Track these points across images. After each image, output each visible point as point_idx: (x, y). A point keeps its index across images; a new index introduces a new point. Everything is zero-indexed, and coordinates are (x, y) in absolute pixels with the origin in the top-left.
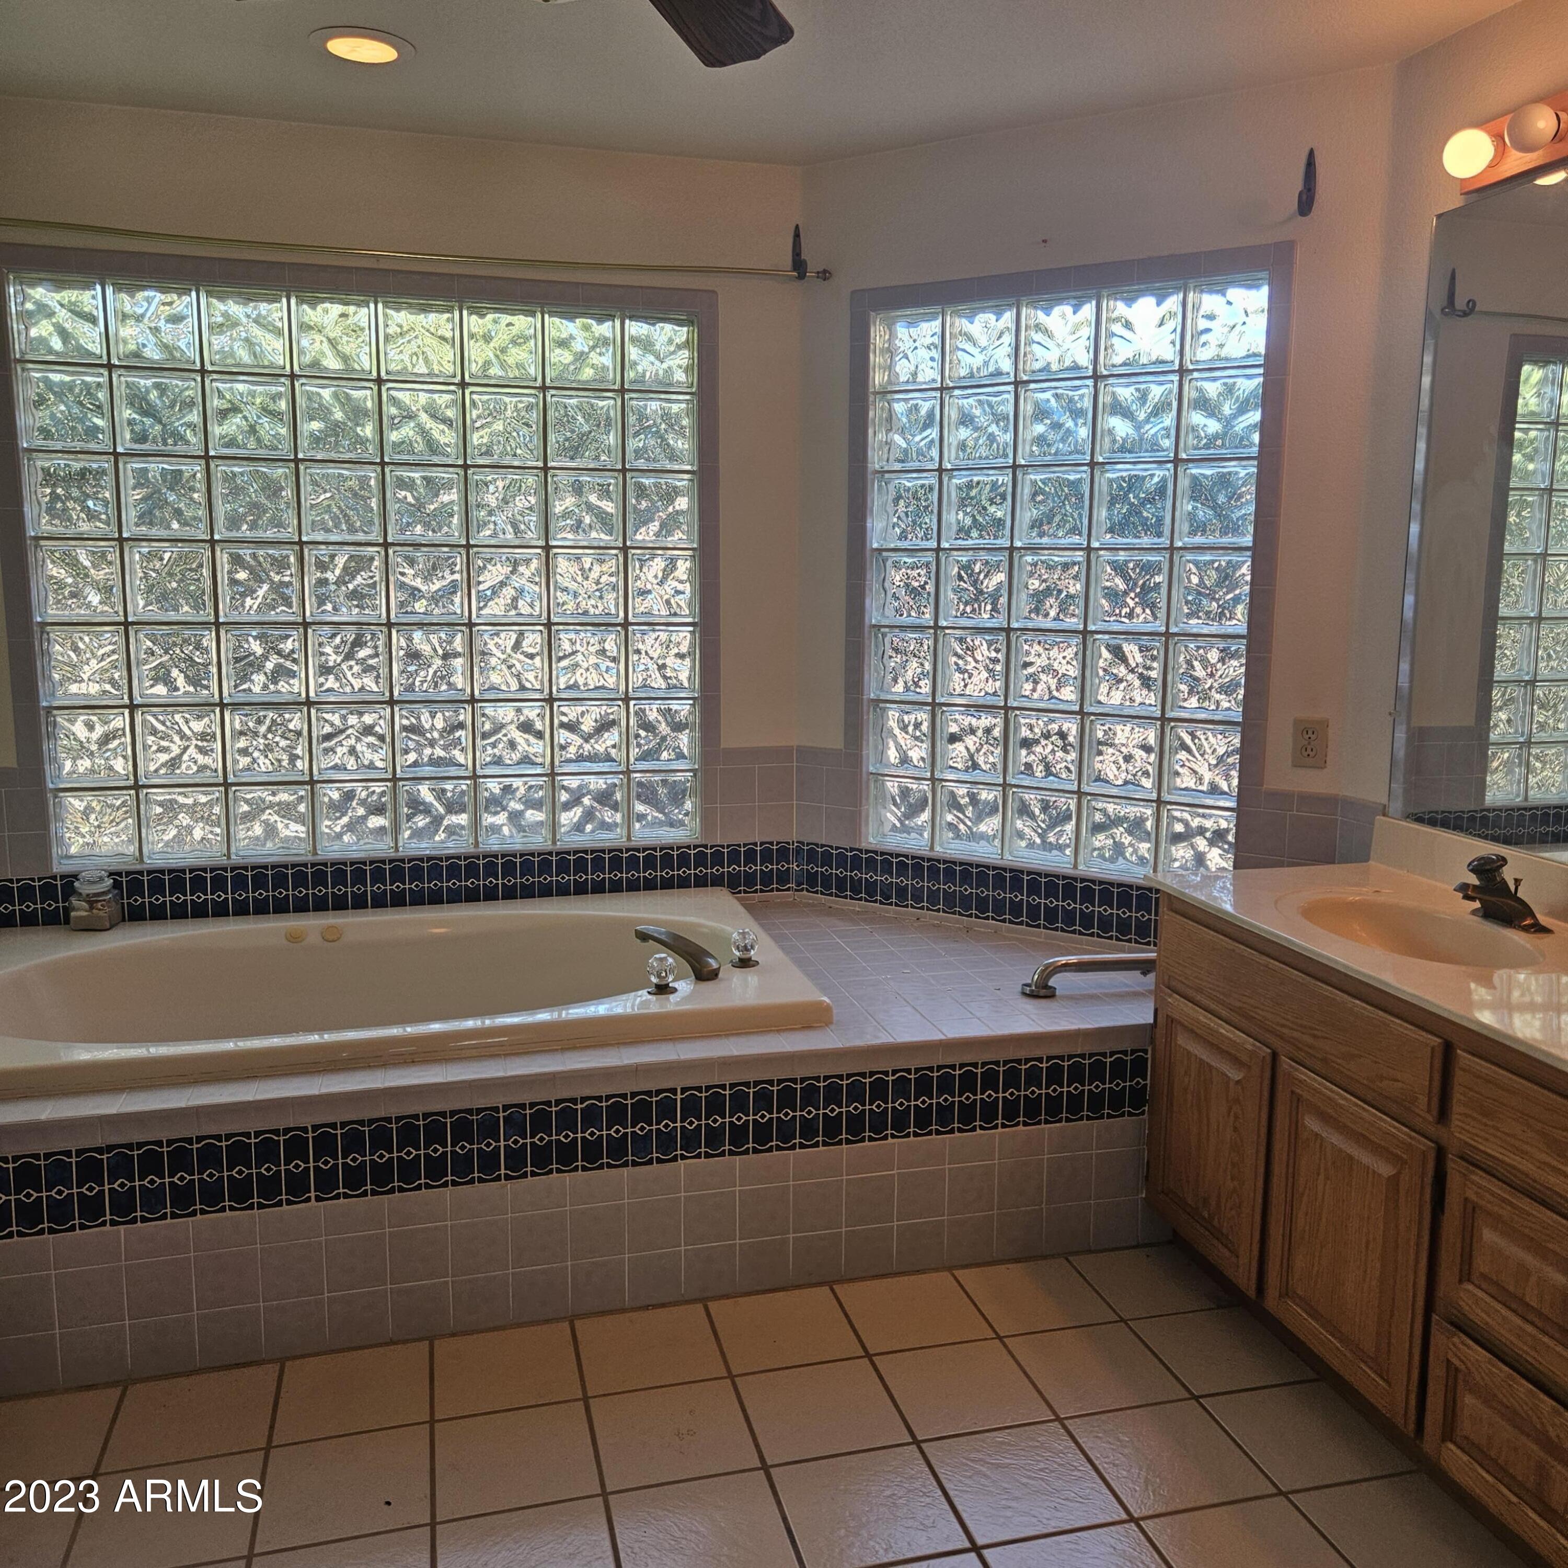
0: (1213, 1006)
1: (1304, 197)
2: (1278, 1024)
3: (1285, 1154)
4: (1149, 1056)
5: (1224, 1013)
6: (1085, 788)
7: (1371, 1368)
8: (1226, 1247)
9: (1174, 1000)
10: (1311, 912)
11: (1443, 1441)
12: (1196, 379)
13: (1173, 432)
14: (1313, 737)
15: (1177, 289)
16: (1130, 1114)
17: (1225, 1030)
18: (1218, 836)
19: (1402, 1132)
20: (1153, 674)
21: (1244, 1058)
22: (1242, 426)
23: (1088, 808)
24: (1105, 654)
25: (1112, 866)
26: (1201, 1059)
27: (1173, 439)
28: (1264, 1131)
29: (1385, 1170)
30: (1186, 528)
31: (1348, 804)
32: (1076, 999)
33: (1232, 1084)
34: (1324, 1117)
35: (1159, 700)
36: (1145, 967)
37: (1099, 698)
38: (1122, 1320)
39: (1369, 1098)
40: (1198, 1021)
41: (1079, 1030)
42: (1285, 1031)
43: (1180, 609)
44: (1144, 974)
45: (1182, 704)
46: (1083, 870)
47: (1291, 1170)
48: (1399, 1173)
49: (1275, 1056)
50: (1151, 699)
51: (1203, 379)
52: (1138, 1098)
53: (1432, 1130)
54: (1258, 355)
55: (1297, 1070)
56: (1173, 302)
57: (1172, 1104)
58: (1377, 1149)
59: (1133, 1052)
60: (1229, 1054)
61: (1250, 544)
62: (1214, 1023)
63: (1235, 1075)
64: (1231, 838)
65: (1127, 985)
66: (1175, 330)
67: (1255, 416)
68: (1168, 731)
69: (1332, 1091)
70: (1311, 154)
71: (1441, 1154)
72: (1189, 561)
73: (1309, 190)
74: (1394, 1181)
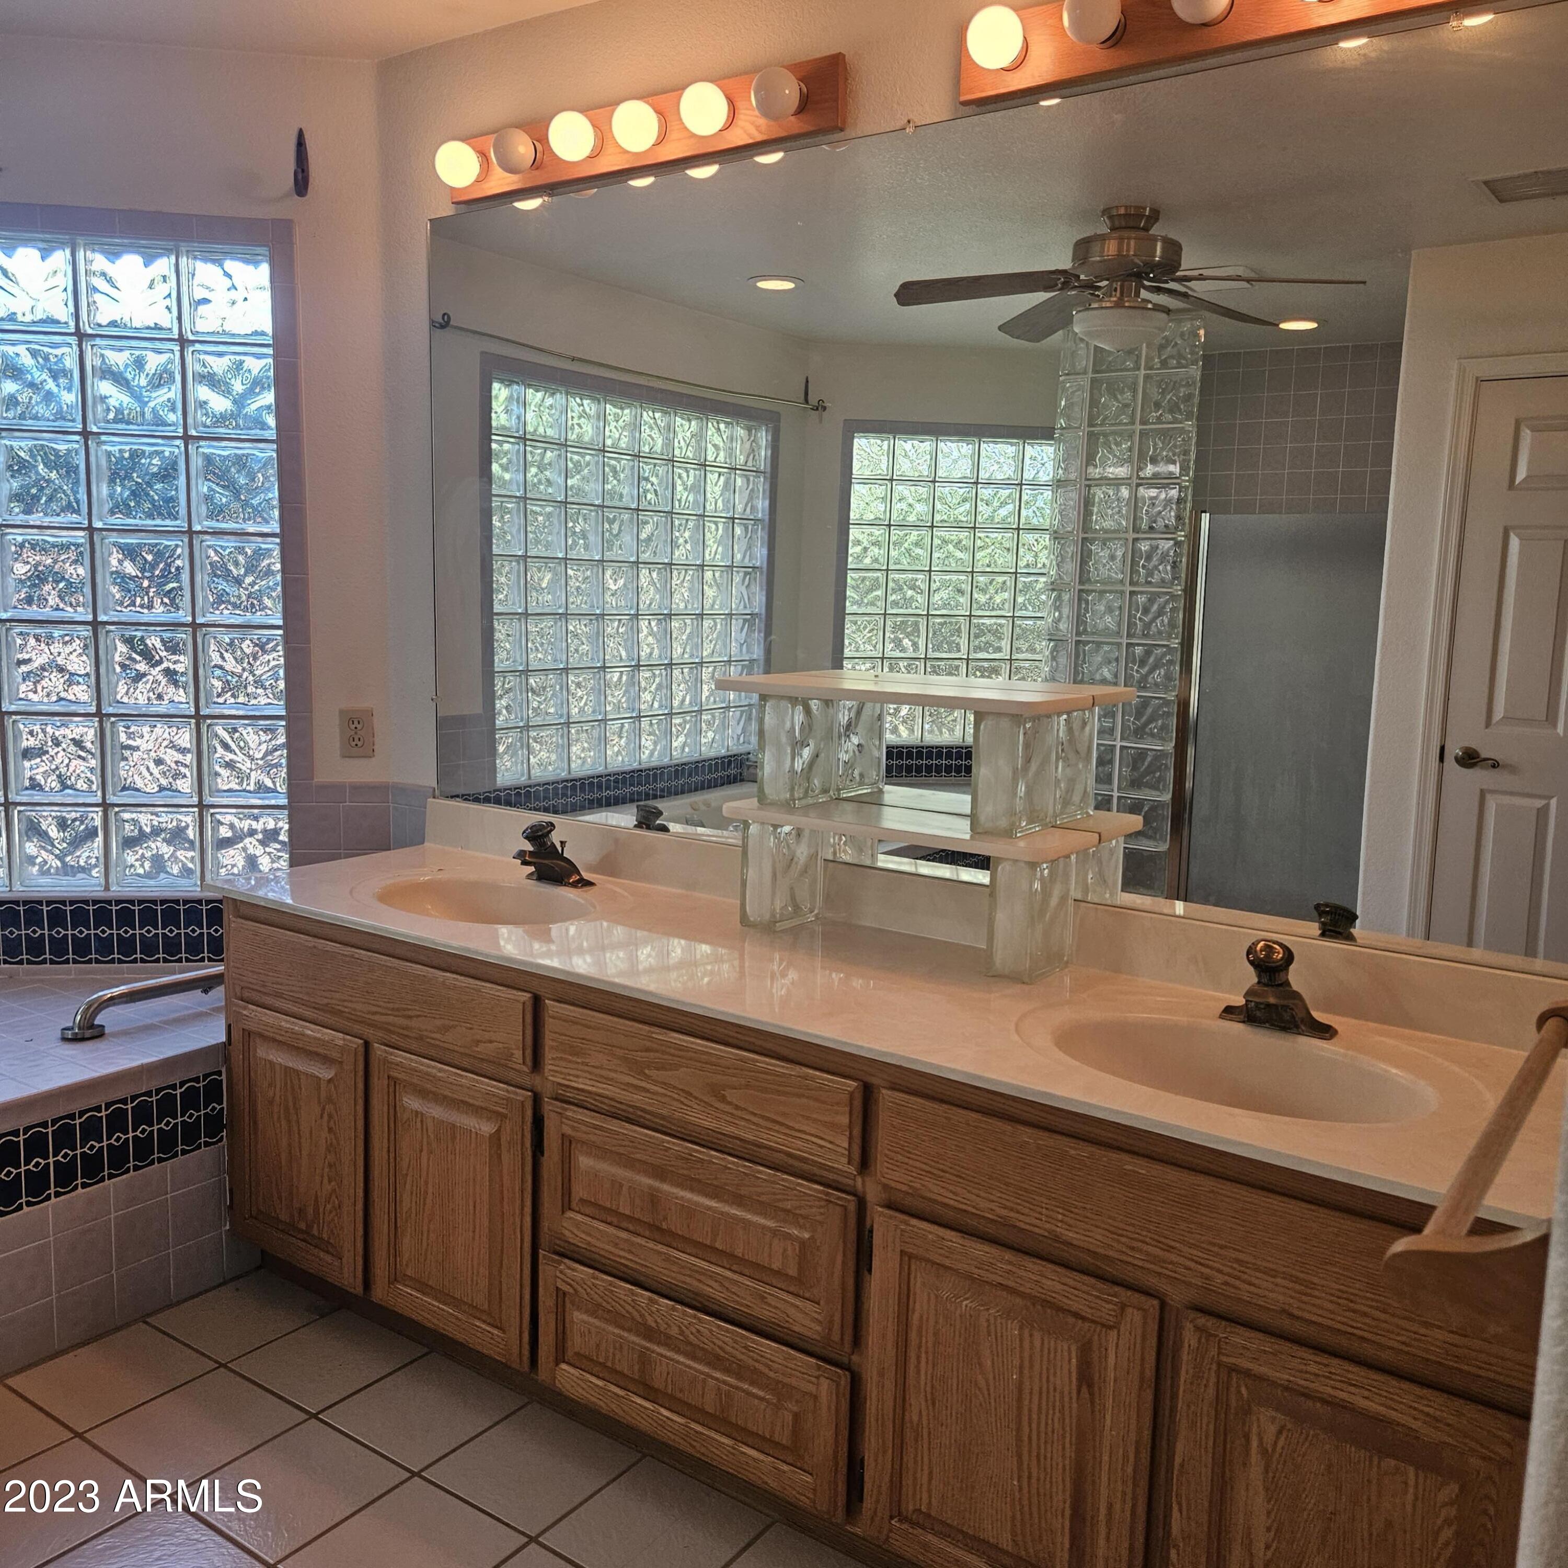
0: (295, 1009)
1: (300, 177)
2: (369, 1013)
3: (386, 1141)
4: (224, 1077)
5: (308, 1013)
6: (111, 799)
7: (484, 1322)
8: (328, 1252)
9: (252, 1011)
10: (387, 897)
11: (557, 1365)
12: (199, 352)
13: (179, 405)
14: (359, 727)
15: (167, 252)
16: (207, 1144)
17: (311, 1031)
18: (270, 836)
19: (499, 1089)
20: (180, 668)
21: (335, 1055)
22: (254, 407)
23: (116, 820)
24: (122, 648)
25: (152, 882)
26: (286, 1067)
27: (180, 412)
28: (360, 1123)
29: (487, 1128)
30: (204, 510)
31: (401, 790)
32: (129, 1033)
33: (323, 1085)
34: (423, 1093)
35: (192, 696)
36: (206, 984)
37: (118, 697)
38: (221, 1365)
39: (465, 1064)
40: (280, 1028)
41: (142, 1065)
42: (376, 1017)
43: (205, 598)
44: (206, 991)
45: (216, 700)
46: (116, 891)
47: (392, 1155)
48: (498, 1131)
49: (367, 1045)
50: (181, 696)
51: (206, 353)
52: (214, 1125)
53: (527, 1080)
54: (263, 334)
55: (391, 1054)
56: (164, 265)
57: (255, 1123)
58: (477, 1111)
59: (206, 1076)
60: (317, 1054)
61: (278, 531)
62: (298, 1026)
63: (325, 1073)
64: (283, 837)
65: (187, 1008)
66: (169, 295)
67: (268, 398)
68: (204, 729)
69: (428, 1066)
70: (301, 134)
71: (537, 1100)
72: (209, 547)
73: (303, 171)
74: (496, 1138)
